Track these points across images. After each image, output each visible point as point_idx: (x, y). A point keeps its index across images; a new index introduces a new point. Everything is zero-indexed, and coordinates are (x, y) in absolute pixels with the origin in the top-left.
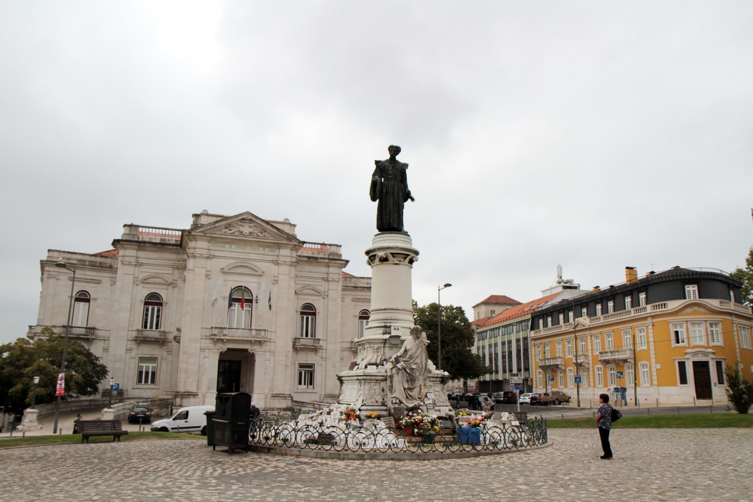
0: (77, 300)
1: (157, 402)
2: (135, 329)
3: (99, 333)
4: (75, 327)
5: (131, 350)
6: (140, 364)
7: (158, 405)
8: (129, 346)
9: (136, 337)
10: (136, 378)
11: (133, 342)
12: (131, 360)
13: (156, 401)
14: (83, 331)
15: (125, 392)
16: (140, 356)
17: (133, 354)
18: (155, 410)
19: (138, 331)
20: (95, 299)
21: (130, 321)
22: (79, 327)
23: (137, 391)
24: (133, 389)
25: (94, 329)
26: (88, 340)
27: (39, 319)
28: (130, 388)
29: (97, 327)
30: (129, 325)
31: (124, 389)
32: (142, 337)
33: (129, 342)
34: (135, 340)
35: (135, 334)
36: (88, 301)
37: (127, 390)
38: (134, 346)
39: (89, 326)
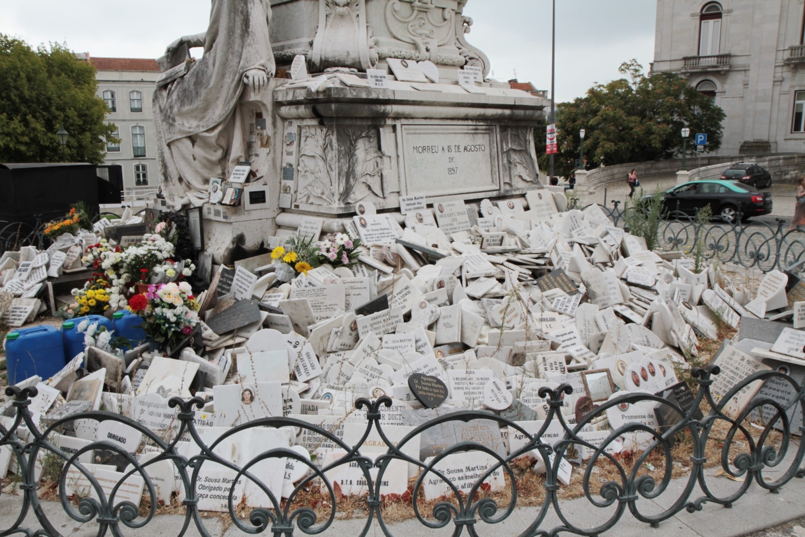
0: (703, 17)
1: (796, 160)
2: (786, 48)
3: (737, 62)
4: (706, 57)
5: (781, 81)
6: (797, 102)
7: (796, 165)
8: (778, 75)
9: (788, 60)
10: (789, 124)
11: (785, 69)
12: (782, 96)
13: (794, 158)
14: (713, 61)
15: (773, 146)
16: (797, 89)
17: (786, 86)
18: (792, 172)
19: (792, 49)
20: (730, 11)
21: (779, 35)
22: (709, 57)
23: (792, 142)
24: (785, 140)
25: (729, 56)
26: (717, 74)
27: (656, 53)
28: (780, 140)
29: (733, 53)
30: (778, 41)
31: (771, 141)
32: (798, 59)
33: (779, 70)
34: (788, 65)
35: (787, 55)
36: (718, 16)
37: (776, 143)
38: (787, 73)
39: (722, 53)
